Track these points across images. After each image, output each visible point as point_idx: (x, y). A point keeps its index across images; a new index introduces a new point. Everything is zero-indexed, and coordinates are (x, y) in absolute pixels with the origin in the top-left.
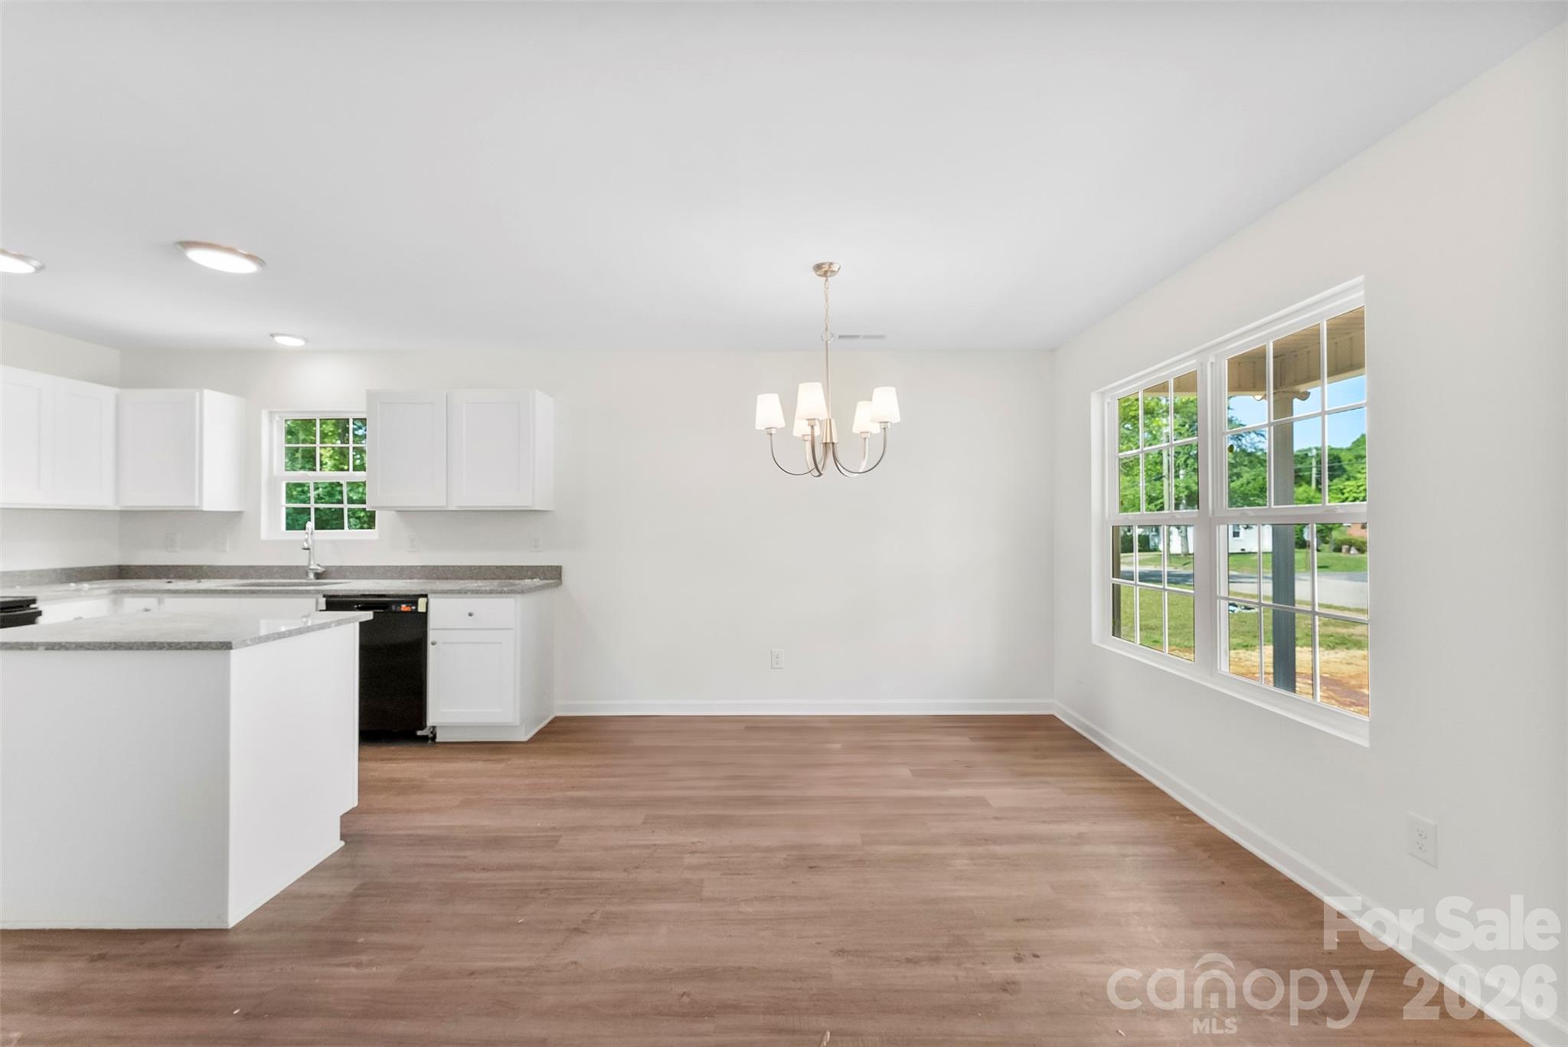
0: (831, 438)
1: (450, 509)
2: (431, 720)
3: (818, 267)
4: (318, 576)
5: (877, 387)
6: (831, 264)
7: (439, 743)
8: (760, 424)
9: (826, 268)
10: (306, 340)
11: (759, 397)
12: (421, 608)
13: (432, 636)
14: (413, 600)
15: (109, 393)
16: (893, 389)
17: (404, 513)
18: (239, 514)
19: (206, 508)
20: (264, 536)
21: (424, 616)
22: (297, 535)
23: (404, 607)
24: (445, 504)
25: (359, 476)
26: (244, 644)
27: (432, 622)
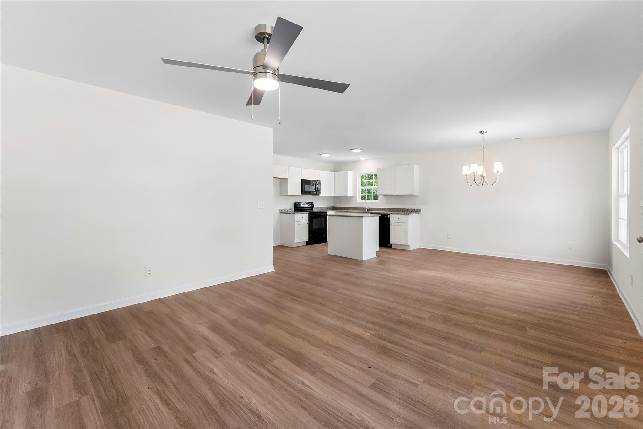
0: (484, 175)
1: (395, 194)
2: (391, 242)
3: (481, 132)
4: (368, 210)
5: (496, 162)
6: (484, 131)
7: (393, 248)
8: (464, 173)
9: (483, 132)
10: (366, 158)
11: (463, 167)
12: (389, 217)
13: (391, 223)
14: (387, 215)
15: (333, 173)
16: (500, 163)
17: (385, 196)
18: (353, 196)
19: (349, 195)
20: (357, 201)
21: (389, 219)
22: (364, 201)
23: (385, 217)
24: (393, 193)
25: (376, 187)
26: (365, 217)
27: (391, 220)
